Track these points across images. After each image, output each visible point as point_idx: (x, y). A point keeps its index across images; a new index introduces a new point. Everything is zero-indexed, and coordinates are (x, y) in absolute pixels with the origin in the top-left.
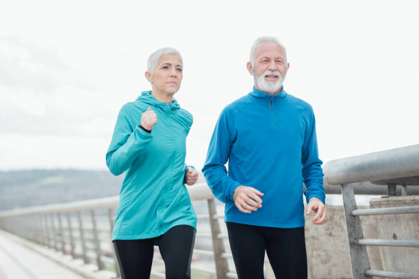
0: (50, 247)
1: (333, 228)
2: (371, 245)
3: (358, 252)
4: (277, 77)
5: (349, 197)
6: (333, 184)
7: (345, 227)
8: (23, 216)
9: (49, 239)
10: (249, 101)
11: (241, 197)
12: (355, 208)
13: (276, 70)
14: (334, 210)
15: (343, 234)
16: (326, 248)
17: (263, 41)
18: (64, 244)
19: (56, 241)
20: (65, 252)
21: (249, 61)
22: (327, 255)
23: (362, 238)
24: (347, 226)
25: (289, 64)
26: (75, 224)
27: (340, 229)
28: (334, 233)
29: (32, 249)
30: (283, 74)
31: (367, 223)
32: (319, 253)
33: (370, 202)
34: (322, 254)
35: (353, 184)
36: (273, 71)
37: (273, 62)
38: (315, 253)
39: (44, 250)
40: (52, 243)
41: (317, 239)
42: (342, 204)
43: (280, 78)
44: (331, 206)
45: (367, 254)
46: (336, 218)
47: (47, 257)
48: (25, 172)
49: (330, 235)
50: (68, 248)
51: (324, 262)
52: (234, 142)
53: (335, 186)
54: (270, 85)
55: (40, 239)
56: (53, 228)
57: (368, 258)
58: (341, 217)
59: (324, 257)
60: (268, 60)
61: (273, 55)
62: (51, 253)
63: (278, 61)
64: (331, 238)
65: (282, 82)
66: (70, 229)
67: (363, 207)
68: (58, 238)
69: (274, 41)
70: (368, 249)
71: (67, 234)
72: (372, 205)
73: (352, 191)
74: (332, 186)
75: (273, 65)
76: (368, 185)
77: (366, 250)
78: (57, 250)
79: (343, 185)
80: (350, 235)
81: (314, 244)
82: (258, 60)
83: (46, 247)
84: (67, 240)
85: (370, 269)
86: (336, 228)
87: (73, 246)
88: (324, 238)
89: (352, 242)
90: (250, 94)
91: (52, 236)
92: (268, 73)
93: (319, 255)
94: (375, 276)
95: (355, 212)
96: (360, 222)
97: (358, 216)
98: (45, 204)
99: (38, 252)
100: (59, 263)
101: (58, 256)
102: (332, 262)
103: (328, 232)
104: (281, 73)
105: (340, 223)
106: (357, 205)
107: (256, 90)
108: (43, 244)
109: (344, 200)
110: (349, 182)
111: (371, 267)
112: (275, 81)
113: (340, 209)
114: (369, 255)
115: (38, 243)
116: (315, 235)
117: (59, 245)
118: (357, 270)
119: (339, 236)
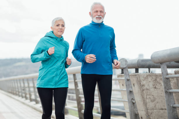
0: (19, 96)
1: (156, 84)
2: (175, 92)
3: (169, 96)
4: (101, 18)
5: (164, 69)
6: (157, 63)
7: (163, 84)
8: (6, 81)
9: (19, 92)
10: (90, 26)
11: (88, 59)
12: (168, 74)
13: (100, 15)
14: (157, 76)
15: (162, 87)
16: (153, 95)
17: (96, 4)
18: (26, 94)
19: (22, 93)
20: (26, 98)
21: (90, 11)
22: (154, 97)
23: (171, 89)
24: (164, 83)
25: (105, 13)
26: (31, 85)
27: (160, 85)
28: (157, 87)
29: (11, 97)
30: (103, 17)
31: (173, 82)
32: (149, 96)
33: (175, 72)
34: (151, 97)
35: (166, 63)
36: (99, 16)
37: (99, 12)
38: (148, 97)
39: (17, 97)
40: (20, 94)
41: (149, 90)
42: (161, 73)
43: (102, 18)
44: (156, 74)
45: (173, 97)
46: (158, 80)
47: (18, 100)
48: (6, 60)
49: (155, 88)
50: (28, 96)
51: (152, 101)
52: (84, 41)
53: (158, 64)
54: (98, 21)
55: (15, 92)
56: (21, 86)
57: (174, 99)
58: (161, 79)
59: (152, 99)
60: (97, 12)
61: (99, 9)
62: (20, 98)
63: (101, 12)
64: (156, 90)
65: (103, 20)
66: (29, 87)
67: (171, 74)
68: (23, 91)
69: (99, 4)
70: (174, 94)
71: (27, 89)
72: (176, 73)
73: (166, 66)
74: (156, 64)
75: (99, 13)
76: (173, 63)
77: (173, 95)
78: (23, 97)
79: (161, 63)
80: (165, 88)
81: (147, 92)
82: (94, 11)
83: (18, 96)
84: (27, 92)
85: (175, 104)
86: (158, 84)
87: (30, 95)
88: (152, 90)
89: (166, 91)
90: (91, 24)
91: (20, 90)
92: (97, 16)
93: (150, 98)
94: (177, 107)
95: (167, 76)
96: (170, 81)
97: (169, 78)
98: (16, 75)
99: (13, 98)
100: (24, 103)
101: (23, 100)
102: (156, 101)
103: (154, 86)
104: (102, 16)
105: (160, 82)
106: (168, 73)
107: (93, 22)
108: (16, 94)
109: (162, 70)
110: (165, 62)
111: (176, 103)
112: (100, 19)
113: (160, 75)
114: (174, 97)
115: (14, 94)
116: (148, 88)
117: (24, 95)
118: (169, 105)
119: (160, 88)
